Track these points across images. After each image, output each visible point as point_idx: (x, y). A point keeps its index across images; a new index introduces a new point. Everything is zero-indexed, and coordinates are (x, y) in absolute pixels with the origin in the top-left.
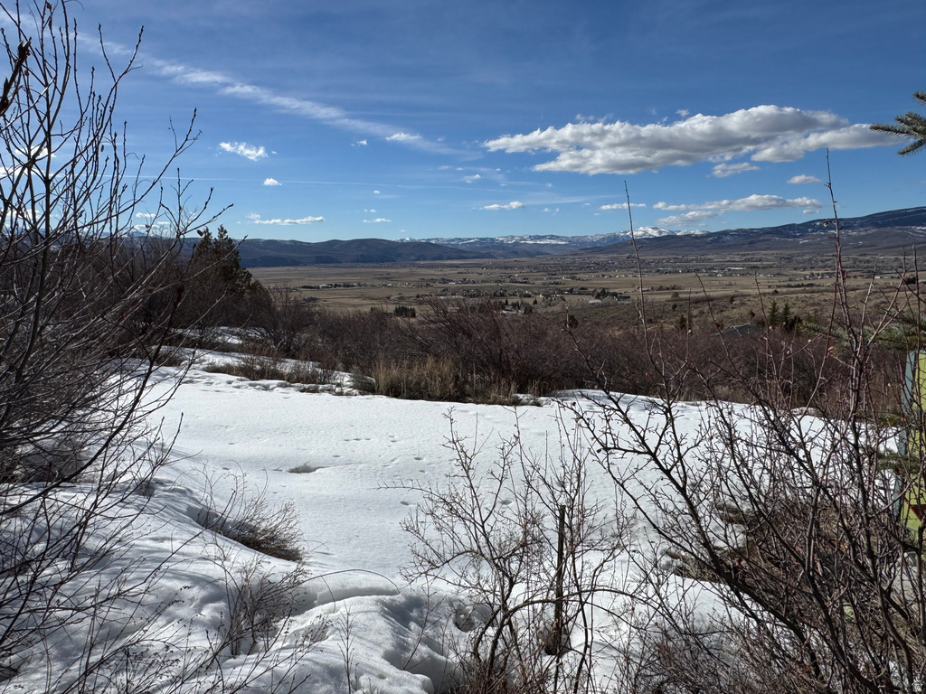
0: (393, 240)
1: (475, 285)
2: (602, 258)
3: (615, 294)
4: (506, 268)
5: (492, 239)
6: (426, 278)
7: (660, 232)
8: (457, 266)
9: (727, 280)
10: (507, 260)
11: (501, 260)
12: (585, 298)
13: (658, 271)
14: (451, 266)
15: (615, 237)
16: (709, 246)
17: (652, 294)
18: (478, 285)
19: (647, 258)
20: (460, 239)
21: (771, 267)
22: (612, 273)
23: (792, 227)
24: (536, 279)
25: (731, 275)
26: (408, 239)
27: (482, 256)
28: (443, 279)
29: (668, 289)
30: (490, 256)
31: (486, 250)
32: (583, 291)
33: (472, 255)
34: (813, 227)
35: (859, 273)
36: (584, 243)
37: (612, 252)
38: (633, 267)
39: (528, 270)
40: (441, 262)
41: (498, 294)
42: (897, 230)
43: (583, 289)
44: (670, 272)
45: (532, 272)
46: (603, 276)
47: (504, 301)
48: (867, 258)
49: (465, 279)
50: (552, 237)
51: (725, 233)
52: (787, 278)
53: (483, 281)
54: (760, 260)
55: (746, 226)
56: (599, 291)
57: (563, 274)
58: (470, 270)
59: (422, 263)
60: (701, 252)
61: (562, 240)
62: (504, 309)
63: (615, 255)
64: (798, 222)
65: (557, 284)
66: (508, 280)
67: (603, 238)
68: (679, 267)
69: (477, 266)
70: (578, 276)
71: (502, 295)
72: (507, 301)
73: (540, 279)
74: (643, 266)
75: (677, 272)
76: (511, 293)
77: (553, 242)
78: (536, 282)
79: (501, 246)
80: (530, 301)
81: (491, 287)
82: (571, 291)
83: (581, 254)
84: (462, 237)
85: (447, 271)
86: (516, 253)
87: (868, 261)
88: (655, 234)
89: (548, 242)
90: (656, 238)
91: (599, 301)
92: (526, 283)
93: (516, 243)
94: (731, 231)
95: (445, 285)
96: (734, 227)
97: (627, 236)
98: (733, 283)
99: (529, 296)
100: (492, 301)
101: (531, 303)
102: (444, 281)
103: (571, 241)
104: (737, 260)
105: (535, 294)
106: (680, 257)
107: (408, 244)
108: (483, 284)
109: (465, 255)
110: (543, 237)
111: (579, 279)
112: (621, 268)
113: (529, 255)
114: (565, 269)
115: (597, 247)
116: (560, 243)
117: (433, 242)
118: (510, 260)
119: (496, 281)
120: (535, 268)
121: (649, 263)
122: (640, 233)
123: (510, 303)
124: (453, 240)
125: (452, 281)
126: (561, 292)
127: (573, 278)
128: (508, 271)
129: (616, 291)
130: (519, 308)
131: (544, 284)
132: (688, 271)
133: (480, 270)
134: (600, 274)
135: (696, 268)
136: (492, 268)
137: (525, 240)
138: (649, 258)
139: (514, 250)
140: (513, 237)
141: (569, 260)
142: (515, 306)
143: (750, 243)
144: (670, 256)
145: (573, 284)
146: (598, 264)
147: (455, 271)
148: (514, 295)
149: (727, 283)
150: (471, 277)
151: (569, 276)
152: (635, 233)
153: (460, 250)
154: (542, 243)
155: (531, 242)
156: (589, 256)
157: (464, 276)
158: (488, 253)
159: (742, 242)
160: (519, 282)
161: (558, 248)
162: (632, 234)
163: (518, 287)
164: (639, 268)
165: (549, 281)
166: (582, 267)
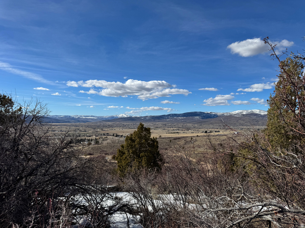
2: (110, 123)
5: (69, 116)
7: (127, 116)
8: (57, 125)
10: (76, 124)
11: (73, 123)
13: (129, 128)
14: (55, 125)
15: (113, 117)
16: (142, 120)
20: (57, 116)
21: (161, 127)
22: (114, 128)
23: (164, 115)
27: (66, 122)
30: (69, 122)
33: (62, 121)
34: (170, 116)
35: (185, 129)
36: (103, 118)
37: (113, 122)
38: (121, 127)
39: (85, 127)
40: (50, 124)
42: (191, 117)
43: (107, 134)
45: (86, 128)
48: (185, 125)
49: (61, 130)
50: (92, 116)
51: (146, 117)
52: (167, 130)
54: (158, 125)
55: (153, 115)
58: (63, 127)
61: (95, 117)
64: (166, 114)
65: (97, 132)
66: (78, 130)
67: (109, 117)
68: (135, 127)
69: (65, 125)
70: (104, 129)
73: (90, 130)
74: (124, 126)
77: (92, 118)
79: (73, 118)
81: (72, 133)
82: (104, 135)
83: (103, 122)
84: (58, 115)
85: (53, 127)
86: (79, 121)
87: (186, 126)
88: (126, 116)
89: (90, 118)
90: (126, 117)
92: (85, 131)
93: (79, 118)
96: (149, 115)
97: (117, 117)
98: (153, 132)
99: (89, 136)
102: (53, 131)
103: (98, 118)
104: (151, 125)
106: (135, 124)
109: (59, 121)
110: (89, 116)
111: (104, 130)
112: (117, 127)
113: (84, 122)
114: (98, 127)
115: (108, 120)
116: (94, 118)
117: (46, 116)
118: (77, 123)
119: (74, 131)
120: (87, 127)
121: (125, 125)
122: (121, 116)
124: (54, 116)
125: (56, 131)
126: (101, 135)
127: (102, 130)
128: (77, 127)
131: (93, 132)
133: (66, 127)
134: (111, 128)
136: (71, 126)
137: (82, 117)
138: (125, 124)
139: (78, 120)
140: (77, 116)
141: (99, 124)
143: (154, 120)
144: (131, 123)
145: (103, 132)
146: (109, 125)
148: (84, 136)
150: (64, 129)
151: (100, 129)
152: (119, 116)
153: (58, 120)
154: (88, 118)
155: (84, 118)
156: (105, 123)
157: (61, 129)
158: (68, 121)
159: (151, 120)
160: (83, 131)
161: (94, 120)
162: (118, 116)
163: (84, 133)
164: (123, 127)
165: (94, 131)
166: (105, 126)
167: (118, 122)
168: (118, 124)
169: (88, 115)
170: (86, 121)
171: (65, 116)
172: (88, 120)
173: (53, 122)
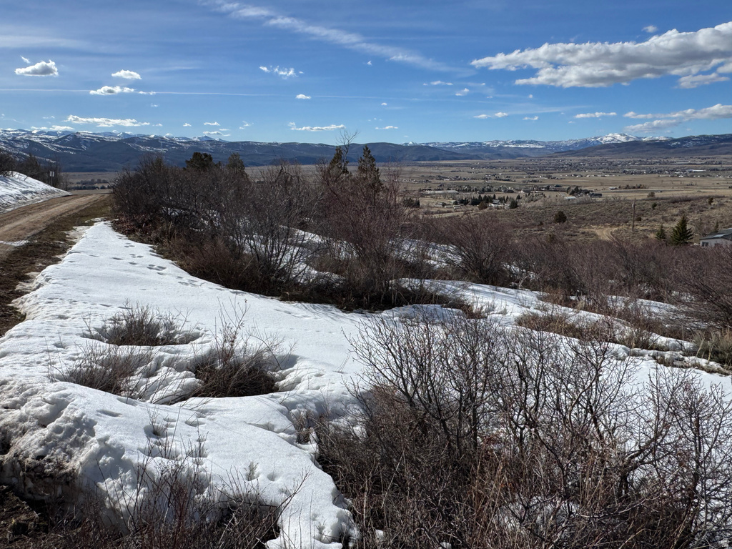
0: (399, 144)
1: (465, 181)
2: (574, 160)
3: (587, 192)
4: (492, 167)
5: (480, 143)
6: (425, 175)
7: (628, 138)
8: (450, 166)
9: (688, 181)
10: (492, 161)
11: (487, 161)
12: (562, 194)
13: (624, 172)
14: (446, 166)
15: (587, 142)
16: (672, 151)
17: (620, 192)
18: (468, 181)
19: (615, 160)
20: (453, 143)
22: (583, 173)
24: (517, 178)
25: (692, 176)
26: (411, 143)
27: (471, 158)
28: (439, 176)
29: (634, 188)
30: (478, 157)
31: (475, 152)
32: (558, 188)
33: (462, 157)
36: (559, 147)
37: (584, 156)
38: (602, 168)
39: (511, 170)
40: (438, 162)
41: (486, 189)
43: (557, 186)
44: (635, 173)
45: (513, 171)
46: (575, 175)
47: (492, 196)
49: (457, 177)
50: (531, 142)
51: (688, 139)
53: (472, 179)
54: (720, 163)
55: (709, 133)
56: (573, 188)
57: (540, 173)
58: (462, 169)
59: (422, 162)
60: (664, 156)
61: (539, 145)
62: (492, 202)
63: (586, 158)
65: (535, 181)
66: (494, 178)
67: (576, 143)
68: (644, 168)
69: (467, 165)
70: (553, 175)
71: (489, 191)
72: (495, 196)
73: (521, 178)
74: (611, 168)
75: (640, 173)
76: (497, 189)
77: (532, 146)
78: (517, 180)
79: (487, 149)
80: (514, 196)
81: (480, 183)
82: (548, 188)
83: (556, 157)
84: (455, 142)
85: (443, 170)
86: (499, 155)
88: (623, 139)
89: (528, 146)
90: (623, 143)
91: (574, 197)
92: (508, 180)
93: (500, 147)
94: (694, 137)
95: (441, 181)
96: (697, 134)
97: (598, 141)
98: (694, 183)
99: (512, 192)
100: (483, 196)
101: (515, 198)
102: (440, 178)
103: (548, 145)
104: (698, 163)
105: (517, 190)
106: (645, 160)
107: (411, 147)
108: (472, 181)
109: (455, 156)
110: (524, 142)
111: (554, 178)
112: (591, 169)
113: (512, 157)
114: (542, 169)
115: (570, 151)
116: (538, 147)
117: (431, 145)
118: (495, 161)
119: (483, 179)
120: (516, 168)
121: (616, 165)
122: (609, 139)
123: (497, 198)
124: (447, 144)
125: (447, 178)
126: (540, 189)
127: (549, 177)
128: (494, 170)
129: (588, 189)
130: (505, 202)
131: (524, 182)
132: (652, 173)
133: (470, 169)
134: (573, 173)
135: (659, 169)
136: (479, 167)
137: (508, 144)
138: (616, 160)
139: (498, 152)
140: (498, 142)
141: (544, 162)
142: (501, 200)
143: (712, 148)
144: (636, 159)
145: (548, 182)
146: (571, 165)
147: (448, 170)
148: (499, 190)
149: (688, 183)
150: (462, 175)
151: (545, 175)
152: (605, 139)
153: (454, 153)
154: (522, 146)
155: (513, 146)
156: (563, 158)
157: (457, 174)
158: (476, 155)
159: (703, 147)
160: (503, 180)
161: (537, 150)
162: (601, 140)
163: (502, 184)
164: (608, 169)
165: (528, 179)
166: (557, 168)
167: (597, 155)
168: (597, 161)
169: (522, 140)
170: (516, 154)
171: (470, 143)
172: (521, 153)
173: (443, 159)
